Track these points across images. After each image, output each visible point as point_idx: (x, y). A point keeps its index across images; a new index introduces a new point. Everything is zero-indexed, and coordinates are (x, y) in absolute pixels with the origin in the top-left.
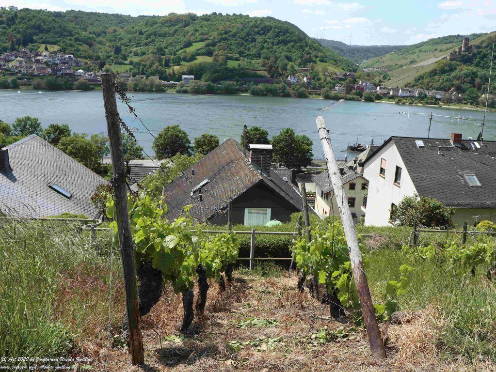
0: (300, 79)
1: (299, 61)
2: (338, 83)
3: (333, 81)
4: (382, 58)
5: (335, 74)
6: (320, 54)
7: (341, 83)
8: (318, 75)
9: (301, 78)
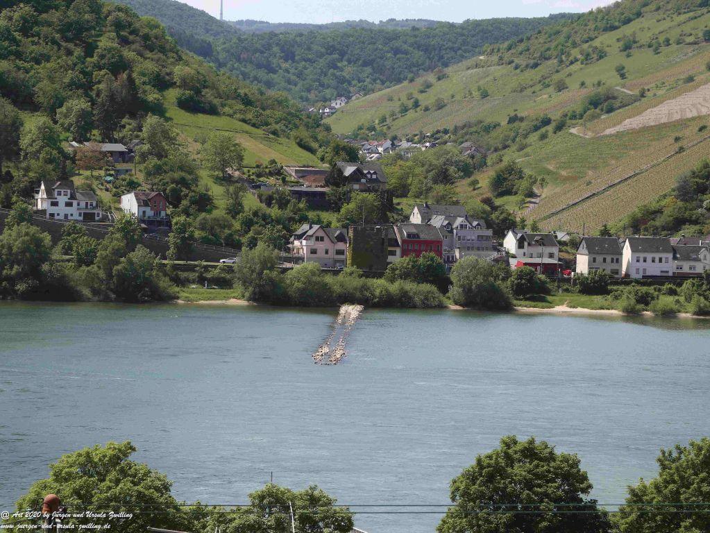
0: (100, 203)
1: (78, 104)
2: (304, 219)
3: (274, 212)
5: (278, 172)
6: (179, 71)
7: (319, 222)
8: (196, 180)
9: (106, 197)
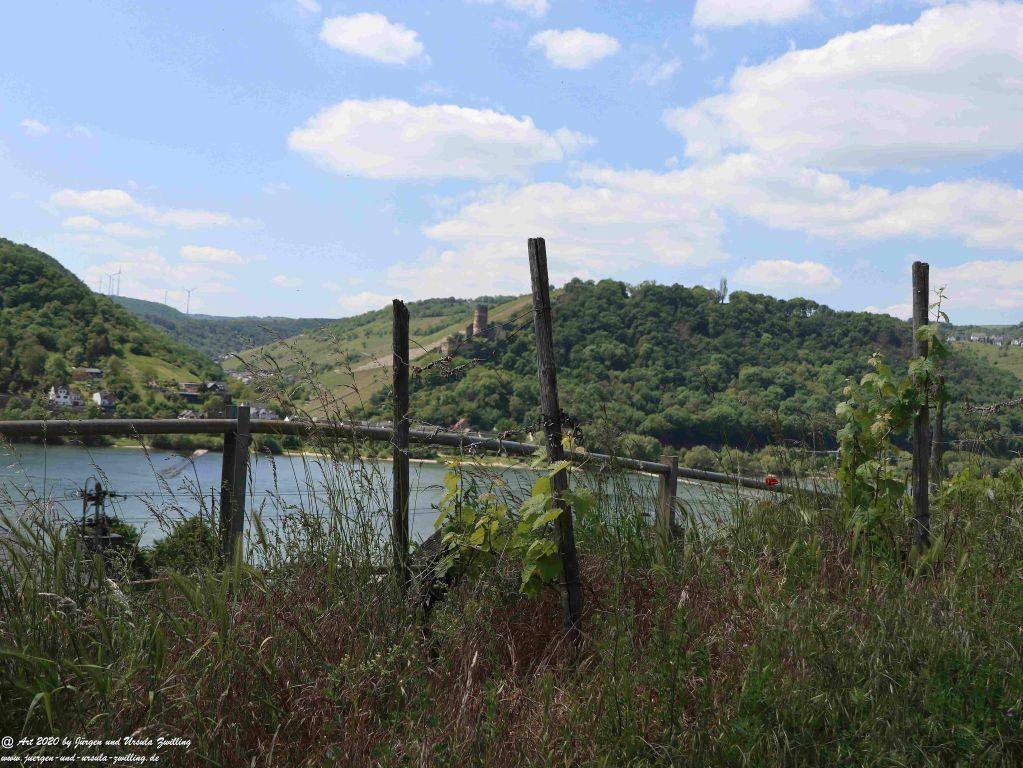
0: (82, 397)
1: (77, 349)
2: (185, 407)
3: (171, 403)
4: (276, 347)
5: (176, 385)
6: (132, 335)
7: (192, 409)
8: (132, 387)
9: (86, 394)
